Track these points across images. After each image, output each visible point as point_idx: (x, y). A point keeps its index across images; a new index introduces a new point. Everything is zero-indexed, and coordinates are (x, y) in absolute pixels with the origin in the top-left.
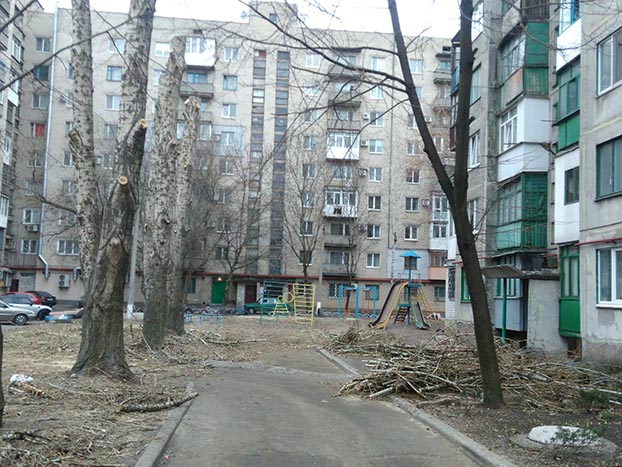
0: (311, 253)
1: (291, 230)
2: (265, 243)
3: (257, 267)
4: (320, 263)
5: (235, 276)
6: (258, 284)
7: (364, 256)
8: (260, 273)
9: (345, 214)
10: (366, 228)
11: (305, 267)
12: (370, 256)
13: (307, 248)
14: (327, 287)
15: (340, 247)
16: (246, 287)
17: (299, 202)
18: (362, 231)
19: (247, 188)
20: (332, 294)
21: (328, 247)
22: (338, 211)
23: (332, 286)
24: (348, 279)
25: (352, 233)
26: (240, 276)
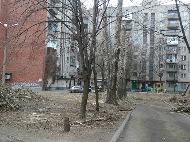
0: (162, 74)
1: (156, 67)
2: (148, 71)
3: (145, 78)
4: (165, 77)
5: (139, 81)
6: (146, 83)
7: (180, 75)
8: (146, 80)
9: (173, 62)
10: (181, 66)
11: (161, 78)
12: (182, 75)
13: (161, 72)
14: (168, 84)
15: (172, 72)
16: (142, 84)
17: (158, 59)
18: (179, 67)
19: (142, 55)
20: (169, 86)
21: (168, 72)
22: (171, 61)
23: (169, 84)
24: (175, 82)
25: (176, 68)
26: (141, 81)
